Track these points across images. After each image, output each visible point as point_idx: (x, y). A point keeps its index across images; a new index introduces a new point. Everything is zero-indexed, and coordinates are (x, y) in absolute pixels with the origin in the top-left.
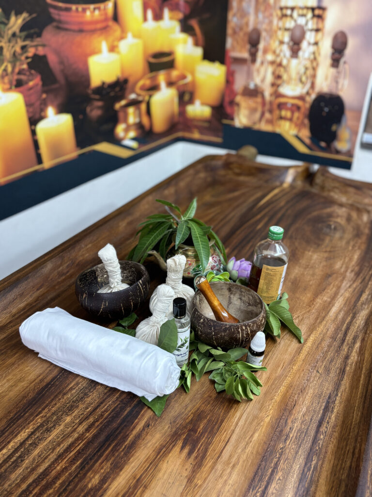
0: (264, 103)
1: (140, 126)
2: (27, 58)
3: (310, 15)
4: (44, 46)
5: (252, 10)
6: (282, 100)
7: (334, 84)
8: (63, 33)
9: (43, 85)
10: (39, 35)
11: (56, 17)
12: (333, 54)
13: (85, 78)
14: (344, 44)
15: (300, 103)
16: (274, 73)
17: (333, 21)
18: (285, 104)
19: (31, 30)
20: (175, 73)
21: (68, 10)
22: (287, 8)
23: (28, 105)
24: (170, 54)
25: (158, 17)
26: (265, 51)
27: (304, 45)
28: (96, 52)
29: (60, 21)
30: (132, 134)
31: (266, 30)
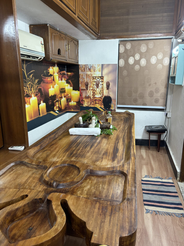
0: (91, 100)
1: (59, 107)
2: (38, 89)
3: (100, 78)
4: (41, 86)
5: (85, 78)
6: (96, 99)
7: (108, 94)
8: (44, 83)
9: (41, 95)
10: (40, 84)
11: (43, 80)
12: (107, 87)
13: (48, 94)
14: (109, 84)
15: (100, 99)
16: (93, 92)
17: (106, 79)
18: (97, 99)
19: (39, 83)
20: (65, 94)
21: (45, 78)
22: (94, 77)
23: (38, 100)
24: (64, 89)
25: (62, 80)
26: (90, 87)
27: (100, 85)
28: (50, 88)
29: (44, 81)
30: (57, 109)
31: (89, 82)
